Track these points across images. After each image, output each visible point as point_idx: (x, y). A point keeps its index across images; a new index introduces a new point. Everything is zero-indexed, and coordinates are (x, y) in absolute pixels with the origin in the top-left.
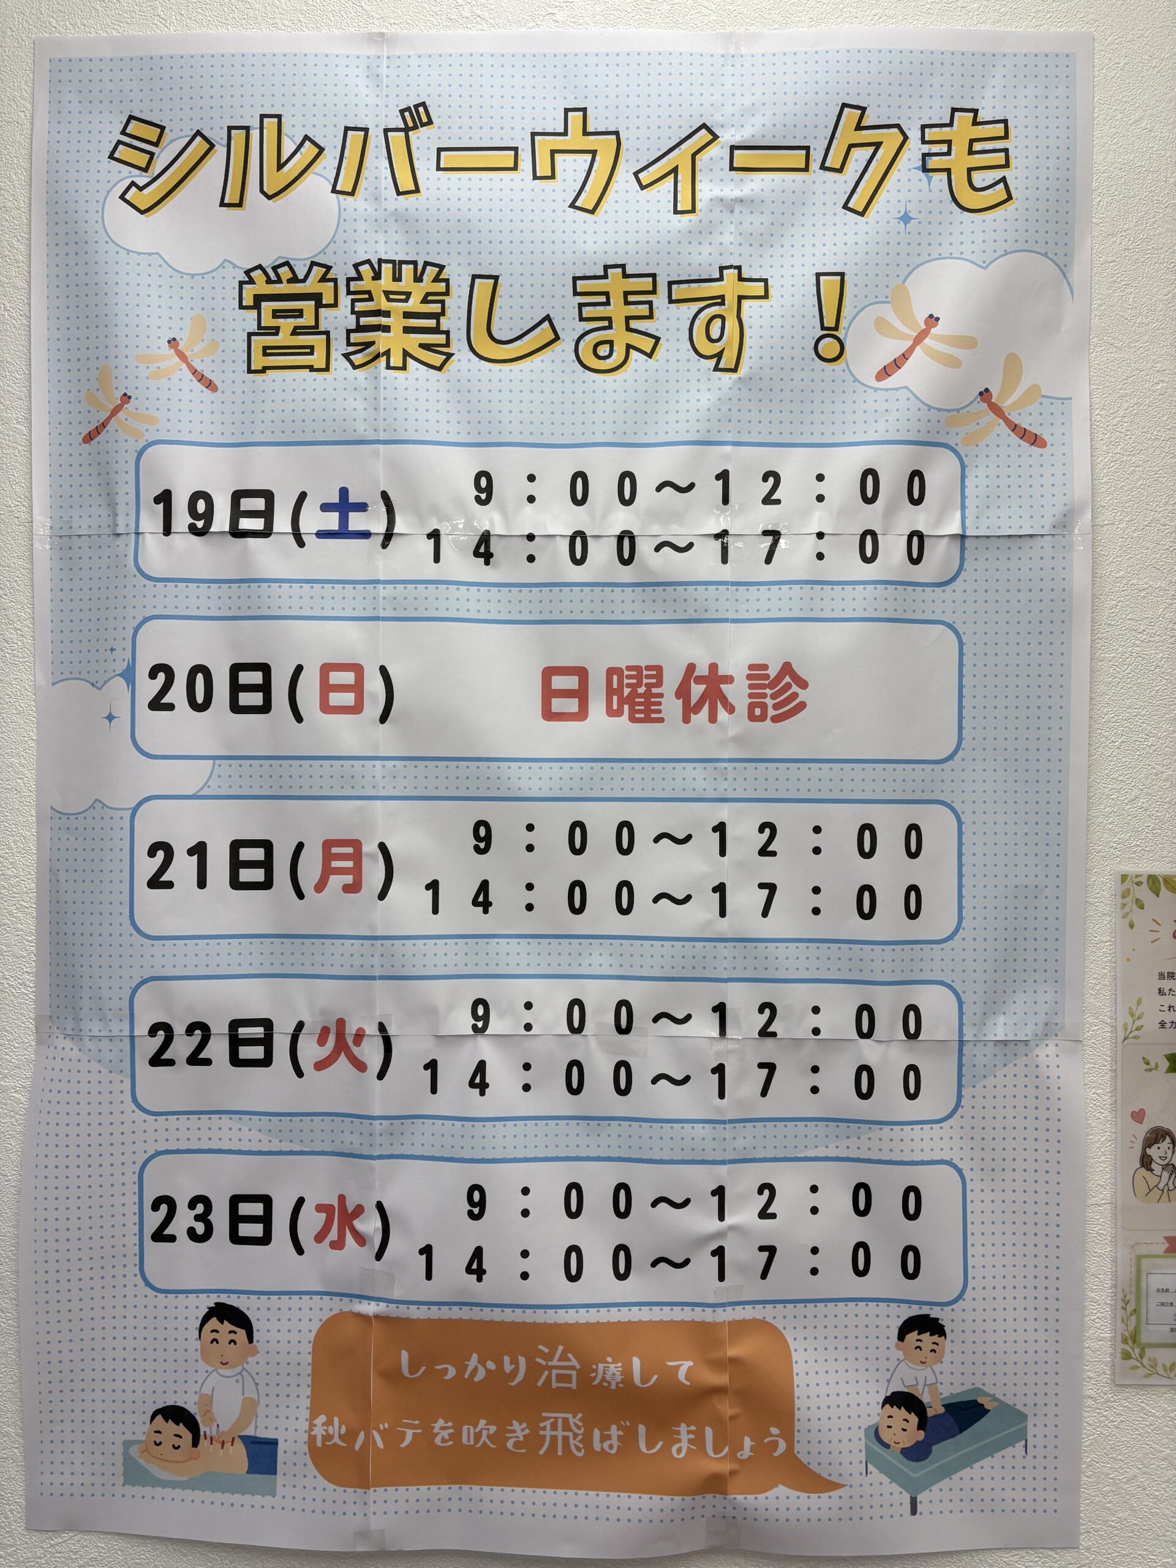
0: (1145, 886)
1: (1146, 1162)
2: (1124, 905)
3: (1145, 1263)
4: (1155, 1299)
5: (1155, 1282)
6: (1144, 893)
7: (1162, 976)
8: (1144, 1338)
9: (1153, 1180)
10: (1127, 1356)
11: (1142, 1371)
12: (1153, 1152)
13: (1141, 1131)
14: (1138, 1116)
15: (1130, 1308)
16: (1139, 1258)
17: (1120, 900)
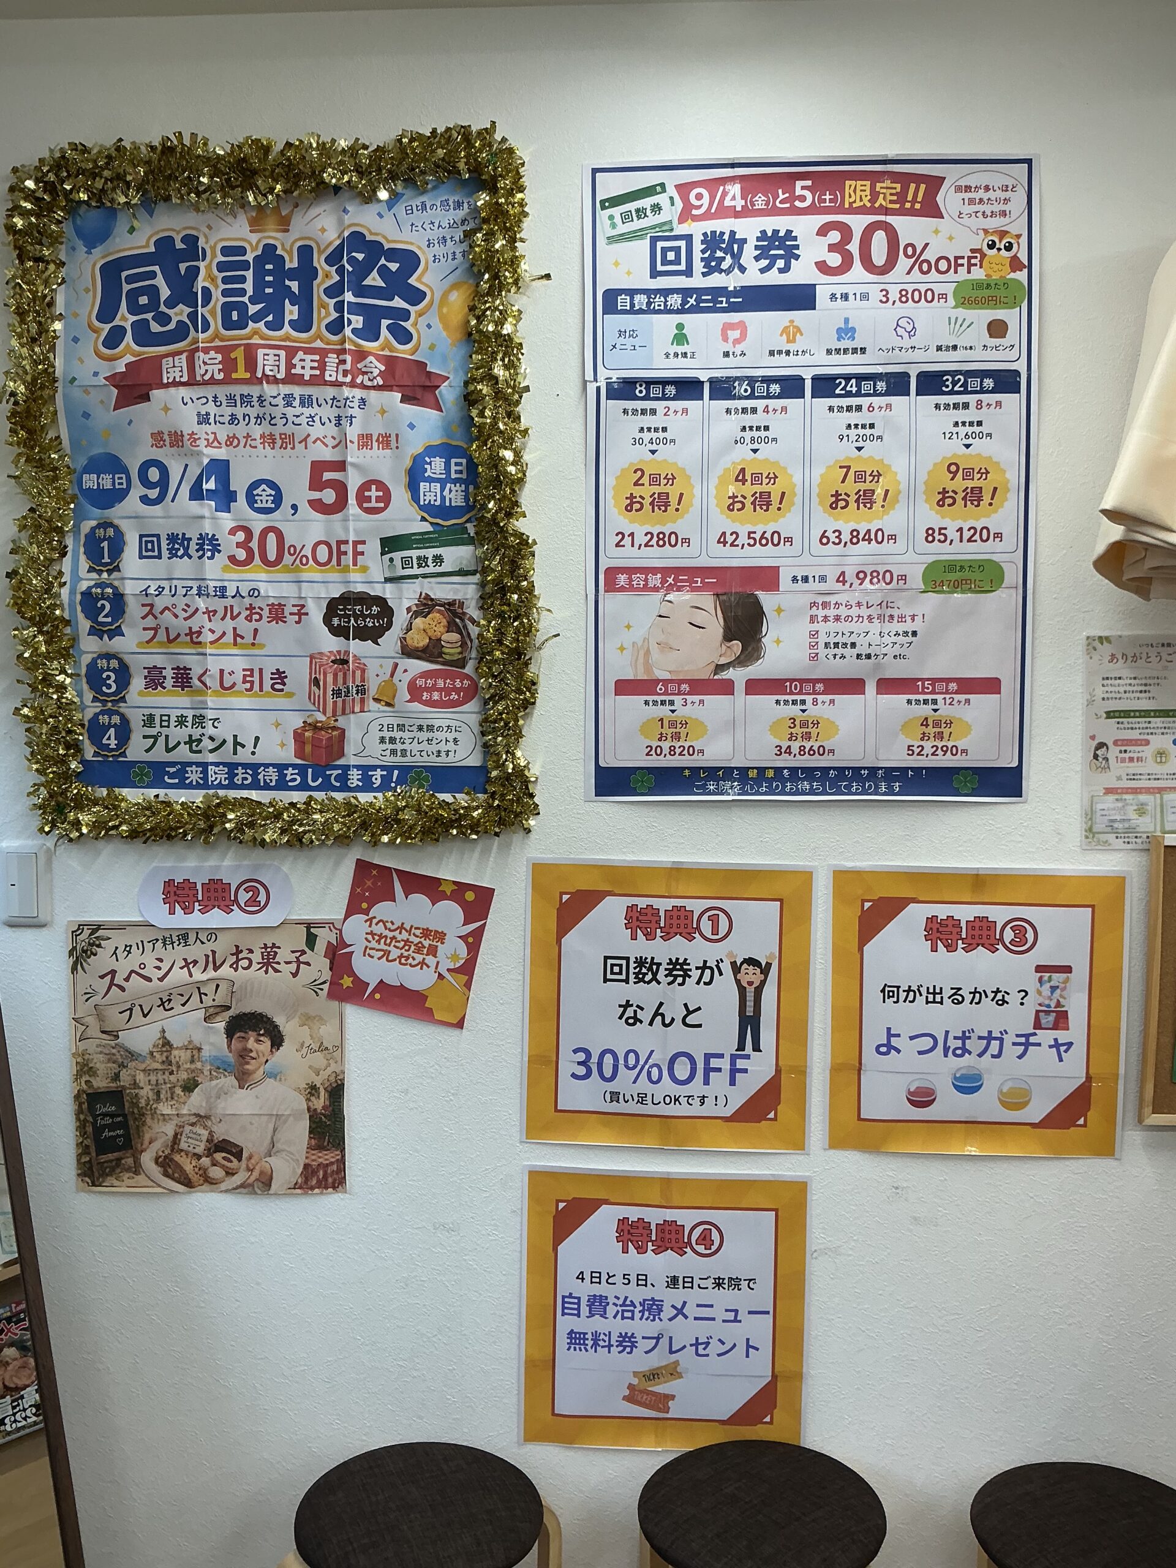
0: (1097, 641)
1: (1096, 757)
2: (1087, 650)
3: (1095, 799)
4: (1099, 813)
5: (1100, 806)
6: (1097, 644)
7: (1103, 679)
8: (1094, 830)
9: (1099, 764)
10: (1087, 837)
11: (1094, 843)
12: (1099, 752)
13: (1095, 743)
14: (1093, 738)
15: (1089, 817)
16: (1092, 796)
17: (1085, 647)
